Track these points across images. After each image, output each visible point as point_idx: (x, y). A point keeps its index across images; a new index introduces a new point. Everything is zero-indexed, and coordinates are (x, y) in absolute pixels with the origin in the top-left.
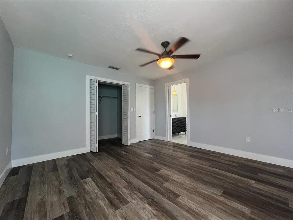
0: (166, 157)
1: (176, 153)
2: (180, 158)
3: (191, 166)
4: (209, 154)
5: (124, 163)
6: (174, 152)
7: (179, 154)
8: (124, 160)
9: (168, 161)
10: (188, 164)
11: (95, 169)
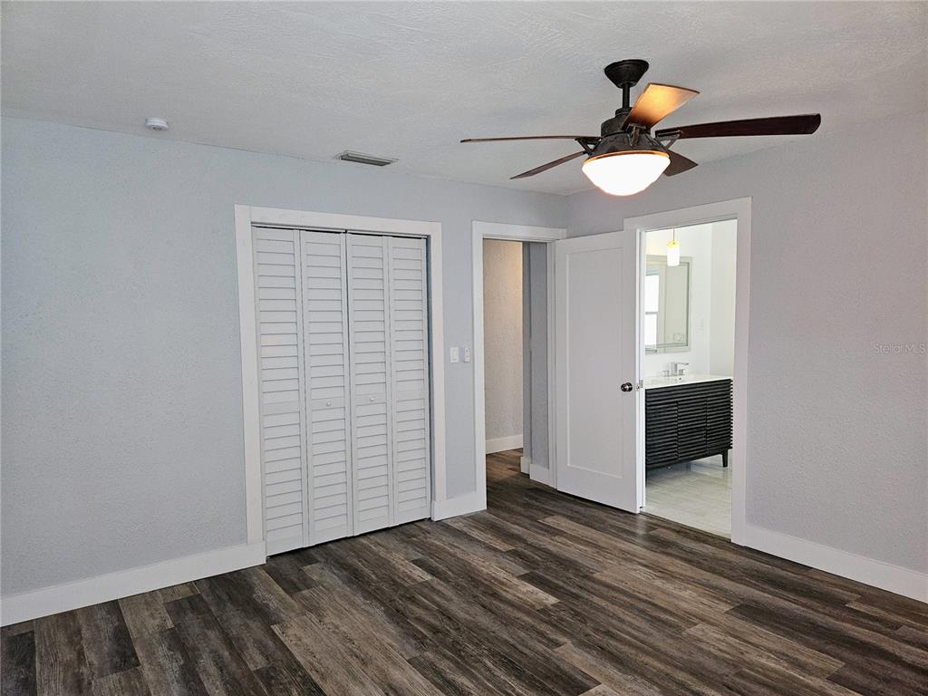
0: (619, 612)
1: (669, 587)
2: (690, 618)
3: (741, 675)
4: (840, 603)
5: (425, 637)
6: (658, 583)
7: (686, 594)
8: (419, 620)
9: (629, 634)
10: (724, 660)
11: (297, 662)
